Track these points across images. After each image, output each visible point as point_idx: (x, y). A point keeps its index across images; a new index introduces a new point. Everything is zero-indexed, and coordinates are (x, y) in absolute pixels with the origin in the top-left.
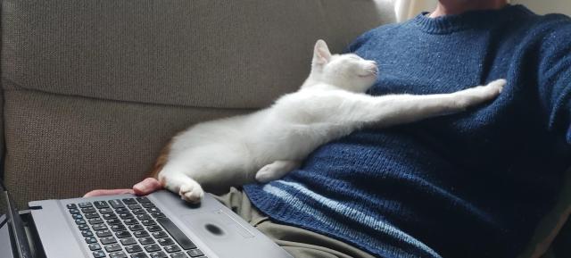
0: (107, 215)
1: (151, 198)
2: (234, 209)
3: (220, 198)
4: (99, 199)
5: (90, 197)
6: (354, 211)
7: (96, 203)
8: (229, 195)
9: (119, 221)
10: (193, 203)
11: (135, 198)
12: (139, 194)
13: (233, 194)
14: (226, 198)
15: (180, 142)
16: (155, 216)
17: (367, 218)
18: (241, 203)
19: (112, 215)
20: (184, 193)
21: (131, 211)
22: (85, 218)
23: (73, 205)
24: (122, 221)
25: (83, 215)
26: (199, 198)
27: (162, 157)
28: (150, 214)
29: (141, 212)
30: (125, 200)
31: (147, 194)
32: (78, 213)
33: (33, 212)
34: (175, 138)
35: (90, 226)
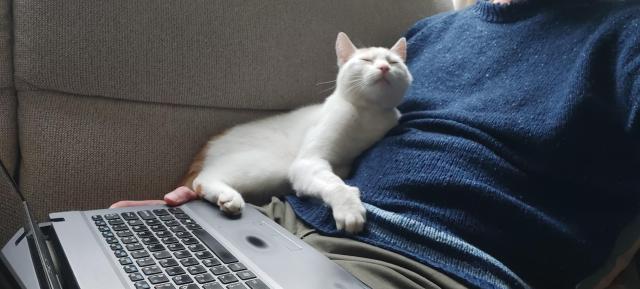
0: (137, 227)
1: (185, 208)
2: (277, 220)
3: (261, 209)
4: (127, 211)
5: (117, 208)
6: (412, 222)
7: (124, 215)
8: (271, 205)
9: (150, 233)
10: (233, 214)
11: (166, 209)
12: (171, 205)
13: (275, 204)
14: (268, 208)
15: (216, 147)
16: (190, 228)
17: (427, 229)
18: (284, 214)
19: (142, 227)
20: (223, 203)
21: (163, 223)
22: (112, 230)
23: (99, 217)
24: (154, 233)
25: (111, 227)
26: (239, 209)
27: (195, 164)
28: (184, 226)
29: (174, 224)
30: (156, 212)
31: (181, 204)
32: (105, 225)
33: (55, 224)
34: (211, 142)
35: (119, 239)
